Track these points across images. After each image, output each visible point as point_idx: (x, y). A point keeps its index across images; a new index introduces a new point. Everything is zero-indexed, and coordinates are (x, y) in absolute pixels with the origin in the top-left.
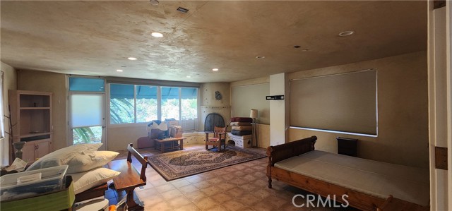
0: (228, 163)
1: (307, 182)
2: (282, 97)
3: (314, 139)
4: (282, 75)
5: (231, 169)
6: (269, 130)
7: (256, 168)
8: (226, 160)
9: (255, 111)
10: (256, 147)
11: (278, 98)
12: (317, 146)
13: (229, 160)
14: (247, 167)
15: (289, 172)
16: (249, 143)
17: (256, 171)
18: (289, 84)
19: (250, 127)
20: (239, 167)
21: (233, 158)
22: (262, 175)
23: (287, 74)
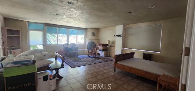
0: (97, 62)
1: (130, 69)
2: (121, 36)
4: (122, 26)
5: (99, 64)
6: (115, 49)
7: (109, 64)
9: (109, 41)
10: (109, 56)
11: (119, 36)
14: (105, 64)
15: (123, 65)
16: (106, 54)
17: (109, 65)
18: (125, 30)
19: (106, 48)
20: (102, 64)
21: (99, 60)
22: (111, 67)
23: (124, 25)
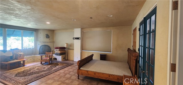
0: (55, 70)
1: (95, 74)
2: (80, 38)
3: (92, 55)
4: (80, 29)
5: (58, 73)
6: (74, 52)
7: (70, 70)
8: (54, 69)
9: (67, 44)
10: (67, 60)
11: (78, 38)
12: (94, 58)
13: (55, 68)
14: (65, 71)
15: (87, 71)
16: (64, 58)
17: (70, 72)
18: (82, 33)
19: (64, 51)
20: (62, 71)
21: (57, 67)
22: (73, 73)
23: (82, 29)
